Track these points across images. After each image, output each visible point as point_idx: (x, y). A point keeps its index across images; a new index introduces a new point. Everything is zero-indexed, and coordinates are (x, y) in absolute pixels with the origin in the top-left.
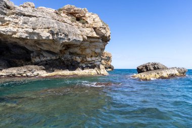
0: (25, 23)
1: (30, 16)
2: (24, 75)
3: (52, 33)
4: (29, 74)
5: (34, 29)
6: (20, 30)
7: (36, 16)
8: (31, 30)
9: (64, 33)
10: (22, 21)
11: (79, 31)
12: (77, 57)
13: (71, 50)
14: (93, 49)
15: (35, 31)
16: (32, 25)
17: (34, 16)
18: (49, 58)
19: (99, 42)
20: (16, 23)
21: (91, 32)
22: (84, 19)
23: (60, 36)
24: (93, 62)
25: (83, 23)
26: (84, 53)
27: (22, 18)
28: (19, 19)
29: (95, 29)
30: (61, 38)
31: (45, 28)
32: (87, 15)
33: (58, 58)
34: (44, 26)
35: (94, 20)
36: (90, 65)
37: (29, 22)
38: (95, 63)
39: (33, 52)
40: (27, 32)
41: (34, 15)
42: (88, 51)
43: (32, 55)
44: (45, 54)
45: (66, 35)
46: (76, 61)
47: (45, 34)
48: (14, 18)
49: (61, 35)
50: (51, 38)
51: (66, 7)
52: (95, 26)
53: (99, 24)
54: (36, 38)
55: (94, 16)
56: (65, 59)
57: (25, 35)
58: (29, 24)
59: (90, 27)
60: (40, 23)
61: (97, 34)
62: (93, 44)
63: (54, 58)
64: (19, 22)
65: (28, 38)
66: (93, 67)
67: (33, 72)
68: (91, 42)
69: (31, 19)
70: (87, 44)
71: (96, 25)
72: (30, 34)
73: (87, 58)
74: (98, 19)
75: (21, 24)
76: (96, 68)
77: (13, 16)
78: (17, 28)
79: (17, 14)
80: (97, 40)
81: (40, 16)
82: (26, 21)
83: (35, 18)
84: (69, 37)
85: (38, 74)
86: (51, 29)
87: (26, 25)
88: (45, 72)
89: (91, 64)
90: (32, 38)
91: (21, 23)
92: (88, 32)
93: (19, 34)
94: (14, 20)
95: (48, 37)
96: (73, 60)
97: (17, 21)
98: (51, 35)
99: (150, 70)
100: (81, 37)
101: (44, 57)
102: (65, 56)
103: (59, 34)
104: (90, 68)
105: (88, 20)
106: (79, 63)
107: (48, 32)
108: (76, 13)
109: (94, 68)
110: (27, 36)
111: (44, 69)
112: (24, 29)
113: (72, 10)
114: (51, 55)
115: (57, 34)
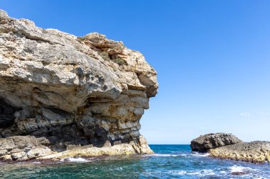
0: (29, 51)
1: (39, 40)
2: (8, 157)
3: (80, 74)
4: (18, 155)
5: (44, 63)
6: (17, 62)
7: (49, 42)
8: (39, 65)
9: (97, 76)
10: (22, 47)
11: (116, 76)
12: (103, 122)
13: (95, 109)
14: (132, 109)
15: (47, 67)
16: (41, 56)
17: (46, 41)
18: (53, 122)
19: (143, 96)
20: (11, 49)
21: (133, 78)
22: (121, 58)
23: (90, 81)
24: (128, 131)
25: (120, 64)
26: (114, 115)
27: (24, 40)
28: (17, 42)
29: (138, 74)
30: (91, 85)
31: (67, 64)
32: (126, 51)
33: (70, 121)
34: (65, 60)
35: (137, 61)
36: (122, 137)
37: (36, 49)
38: (132, 134)
39: (21, 109)
40: (29, 68)
41: (46, 39)
42: (122, 111)
43: (17, 114)
44: (47, 114)
45: (101, 80)
46: (104, 129)
47: (66, 74)
48: (8, 39)
49: (93, 79)
50: (77, 82)
51: (91, 35)
52: (140, 70)
53: (147, 68)
54: (44, 80)
55: (137, 54)
56: (85, 123)
57: (24, 74)
58: (36, 53)
59: (131, 71)
60: (58, 54)
61: (142, 82)
62: (133, 99)
63: (63, 121)
64: (17, 48)
65: (30, 79)
66: (127, 140)
67: (27, 151)
68: (131, 96)
69: (39, 45)
70: (124, 99)
71: (140, 68)
72: (36, 71)
73: (120, 124)
74: (142, 60)
75: (21, 51)
76: (132, 143)
77: (7, 35)
78: (11, 59)
79: (15, 33)
80: (140, 93)
81: (57, 41)
82: (31, 47)
83: (47, 44)
84: (106, 84)
85: (37, 155)
86: (79, 66)
87: (30, 55)
88: (48, 150)
89: (123, 134)
90: (37, 81)
91: (20, 49)
92: (129, 79)
93: (15, 70)
94: (8, 42)
95: (71, 80)
96: (97, 126)
97: (12, 45)
98: (77, 77)
99: (220, 146)
100: (119, 85)
101: (44, 119)
102: (84, 118)
103: (91, 76)
104: (124, 141)
105: (128, 59)
106: (107, 132)
107: (73, 71)
108: (108, 47)
109: (128, 142)
110: (28, 76)
111: (46, 145)
112: (23, 62)
113: (101, 42)
114: (59, 117)
115: (87, 76)
